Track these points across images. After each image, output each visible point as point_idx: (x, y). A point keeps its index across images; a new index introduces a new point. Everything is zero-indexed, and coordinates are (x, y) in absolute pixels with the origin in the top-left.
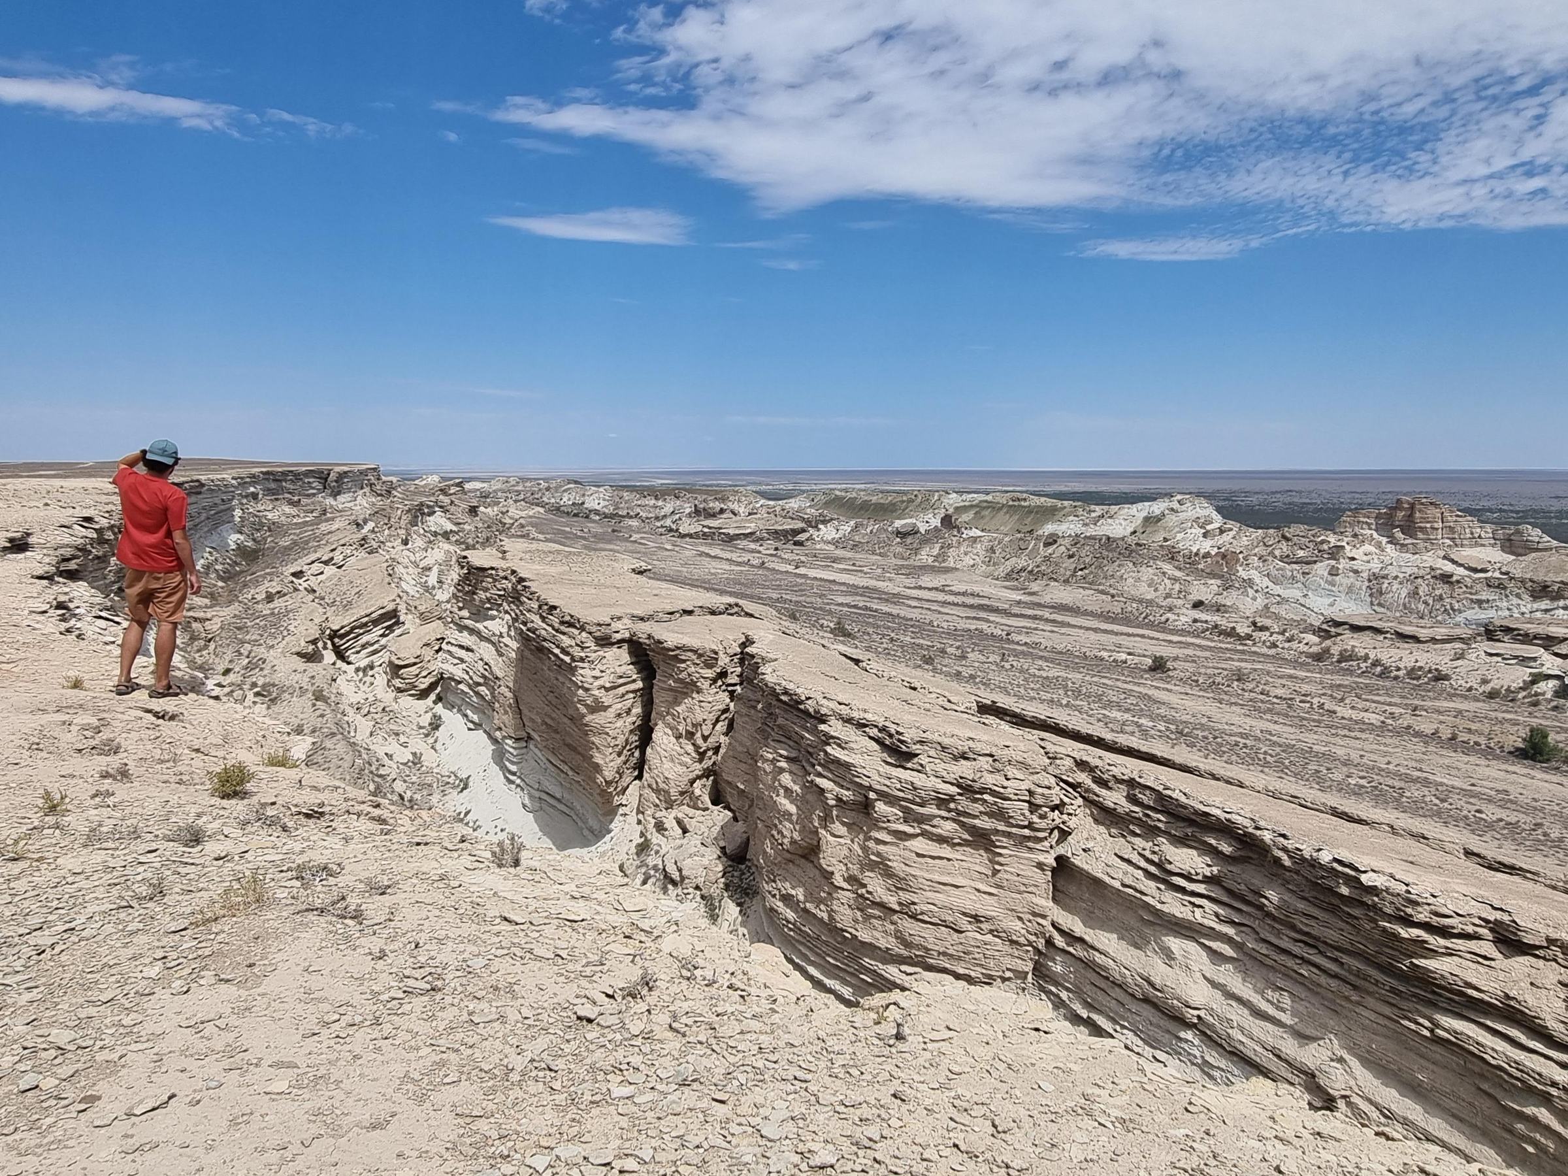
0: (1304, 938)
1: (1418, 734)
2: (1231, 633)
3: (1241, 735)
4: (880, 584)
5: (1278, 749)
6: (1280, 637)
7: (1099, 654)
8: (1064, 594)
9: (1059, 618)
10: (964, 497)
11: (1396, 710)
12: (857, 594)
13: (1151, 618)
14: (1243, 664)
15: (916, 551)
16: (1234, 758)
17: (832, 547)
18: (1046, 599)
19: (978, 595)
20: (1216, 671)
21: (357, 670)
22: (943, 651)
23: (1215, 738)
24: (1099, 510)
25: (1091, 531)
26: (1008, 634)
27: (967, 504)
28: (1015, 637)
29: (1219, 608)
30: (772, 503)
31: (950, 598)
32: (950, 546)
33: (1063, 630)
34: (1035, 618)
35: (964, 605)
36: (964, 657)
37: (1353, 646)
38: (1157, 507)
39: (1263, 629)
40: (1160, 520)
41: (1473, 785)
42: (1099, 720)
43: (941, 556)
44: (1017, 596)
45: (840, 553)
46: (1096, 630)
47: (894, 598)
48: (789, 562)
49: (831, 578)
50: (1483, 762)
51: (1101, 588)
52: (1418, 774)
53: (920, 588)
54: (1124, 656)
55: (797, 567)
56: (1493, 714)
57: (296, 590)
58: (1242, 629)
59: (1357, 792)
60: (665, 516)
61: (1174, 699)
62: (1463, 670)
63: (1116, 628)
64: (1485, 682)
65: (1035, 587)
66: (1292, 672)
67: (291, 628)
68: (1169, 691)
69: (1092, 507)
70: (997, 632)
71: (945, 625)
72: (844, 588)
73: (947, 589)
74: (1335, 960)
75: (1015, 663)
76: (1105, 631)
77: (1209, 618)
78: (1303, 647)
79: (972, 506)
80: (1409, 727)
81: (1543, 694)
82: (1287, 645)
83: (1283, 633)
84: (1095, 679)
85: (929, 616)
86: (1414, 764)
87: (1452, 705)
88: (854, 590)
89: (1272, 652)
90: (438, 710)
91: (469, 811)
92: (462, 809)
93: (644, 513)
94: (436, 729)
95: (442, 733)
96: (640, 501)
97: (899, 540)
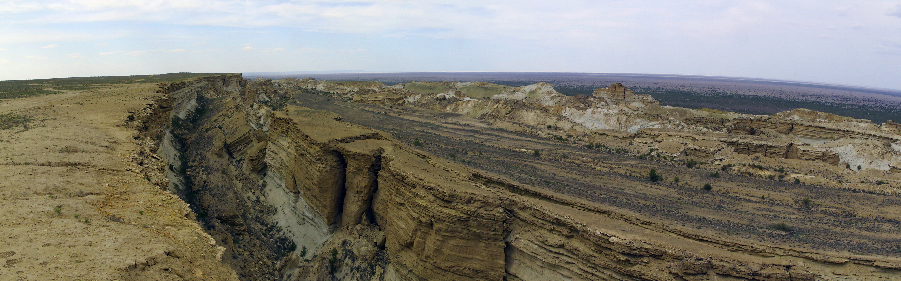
0: (592, 265)
1: (620, 174)
2: (560, 139)
3: (565, 181)
4: (433, 122)
5: (578, 186)
6: (576, 139)
7: (515, 149)
8: (501, 124)
9: (500, 135)
10: (463, 84)
11: (613, 166)
12: (423, 126)
13: (533, 133)
14: (565, 151)
15: (445, 107)
16: (564, 191)
17: (413, 106)
18: (495, 126)
19: (470, 126)
20: (556, 155)
21: (237, 161)
22: (457, 151)
23: (557, 183)
24: (513, 89)
25: (510, 97)
26: (482, 142)
27: (464, 86)
28: (484, 143)
29: (557, 128)
30: (388, 87)
31: (459, 127)
32: (458, 105)
33: (502, 140)
34: (491, 135)
35: (464, 130)
36: (466, 153)
37: (599, 142)
38: (533, 87)
39: (571, 136)
40: (535, 92)
41: (637, 193)
42: (517, 179)
43: (455, 109)
44: (484, 126)
45: (416, 108)
46: (514, 139)
47: (437, 128)
48: (396, 113)
49: (413, 119)
50: (638, 183)
51: (515, 121)
52: (620, 191)
53: (447, 123)
54: (524, 150)
55: (400, 115)
56: (641, 165)
57: (215, 127)
58: (564, 137)
59: (603, 201)
60: (347, 93)
61: (543, 167)
62: (632, 149)
63: (521, 138)
64: (638, 153)
65: (491, 122)
66: (580, 153)
67: (214, 143)
68: (541, 164)
69: (511, 87)
70: (477, 141)
71: (458, 139)
72: (418, 124)
73: (458, 123)
74: (603, 272)
75: (485, 155)
76: (517, 140)
77: (553, 133)
78: (584, 143)
79: (466, 87)
80: (617, 172)
81: (654, 156)
82: (579, 142)
83: (577, 138)
84: (514, 161)
85: (451, 136)
86: (620, 187)
87: (629, 162)
88: (421, 124)
89: (574, 145)
90: (265, 178)
91: (277, 223)
92: (275, 221)
93: (339, 92)
94: (265, 186)
95: (267, 189)
96: (338, 87)
97: (438, 102)
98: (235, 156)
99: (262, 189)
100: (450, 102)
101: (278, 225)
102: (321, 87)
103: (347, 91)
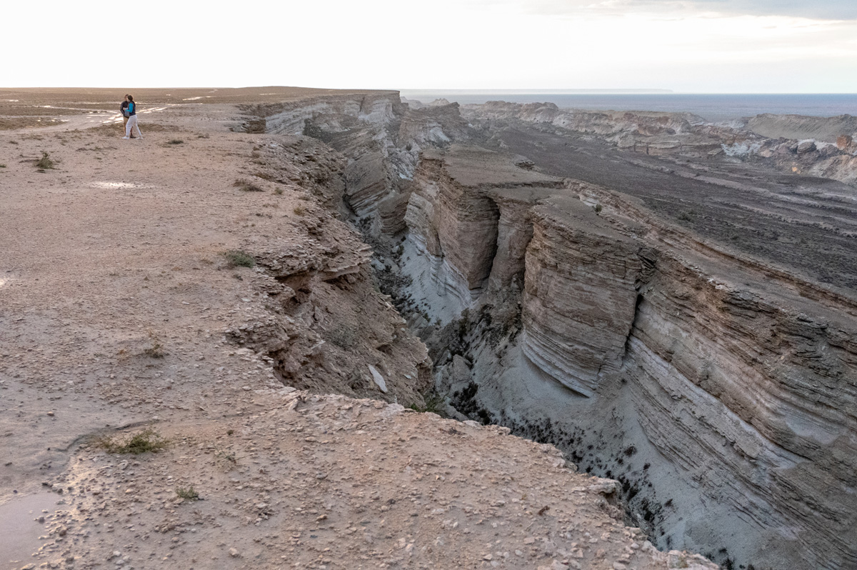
12: (734, 196)
15: (809, 166)
17: (739, 162)
19: (839, 201)
26: (838, 229)
28: (842, 231)
31: (814, 203)
32: (840, 162)
35: (823, 208)
43: (831, 170)
45: (742, 165)
48: (694, 171)
70: (830, 227)
90: (403, 244)
91: (410, 295)
92: (407, 294)
93: (598, 131)
94: (401, 254)
95: (404, 257)
96: (597, 122)
97: (796, 156)
98: (359, 212)
99: (395, 258)
100: (823, 156)
101: (411, 298)
102: (562, 121)
103: (614, 130)
